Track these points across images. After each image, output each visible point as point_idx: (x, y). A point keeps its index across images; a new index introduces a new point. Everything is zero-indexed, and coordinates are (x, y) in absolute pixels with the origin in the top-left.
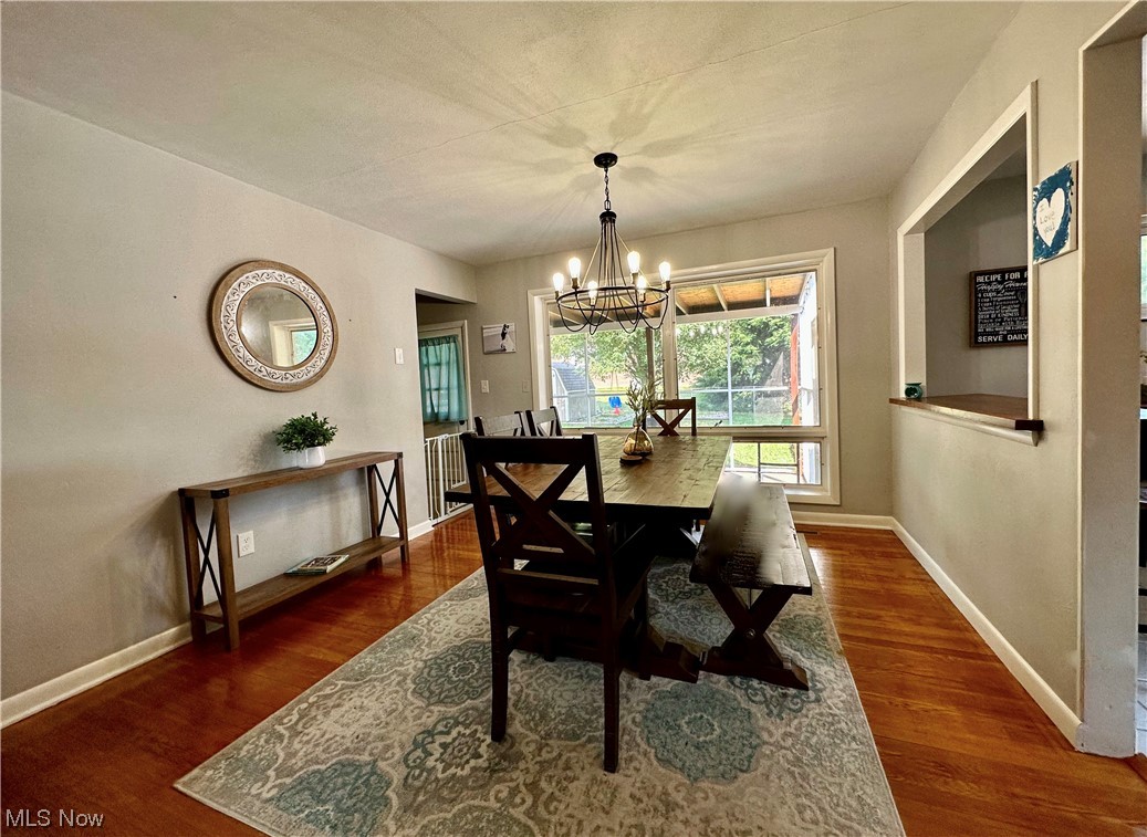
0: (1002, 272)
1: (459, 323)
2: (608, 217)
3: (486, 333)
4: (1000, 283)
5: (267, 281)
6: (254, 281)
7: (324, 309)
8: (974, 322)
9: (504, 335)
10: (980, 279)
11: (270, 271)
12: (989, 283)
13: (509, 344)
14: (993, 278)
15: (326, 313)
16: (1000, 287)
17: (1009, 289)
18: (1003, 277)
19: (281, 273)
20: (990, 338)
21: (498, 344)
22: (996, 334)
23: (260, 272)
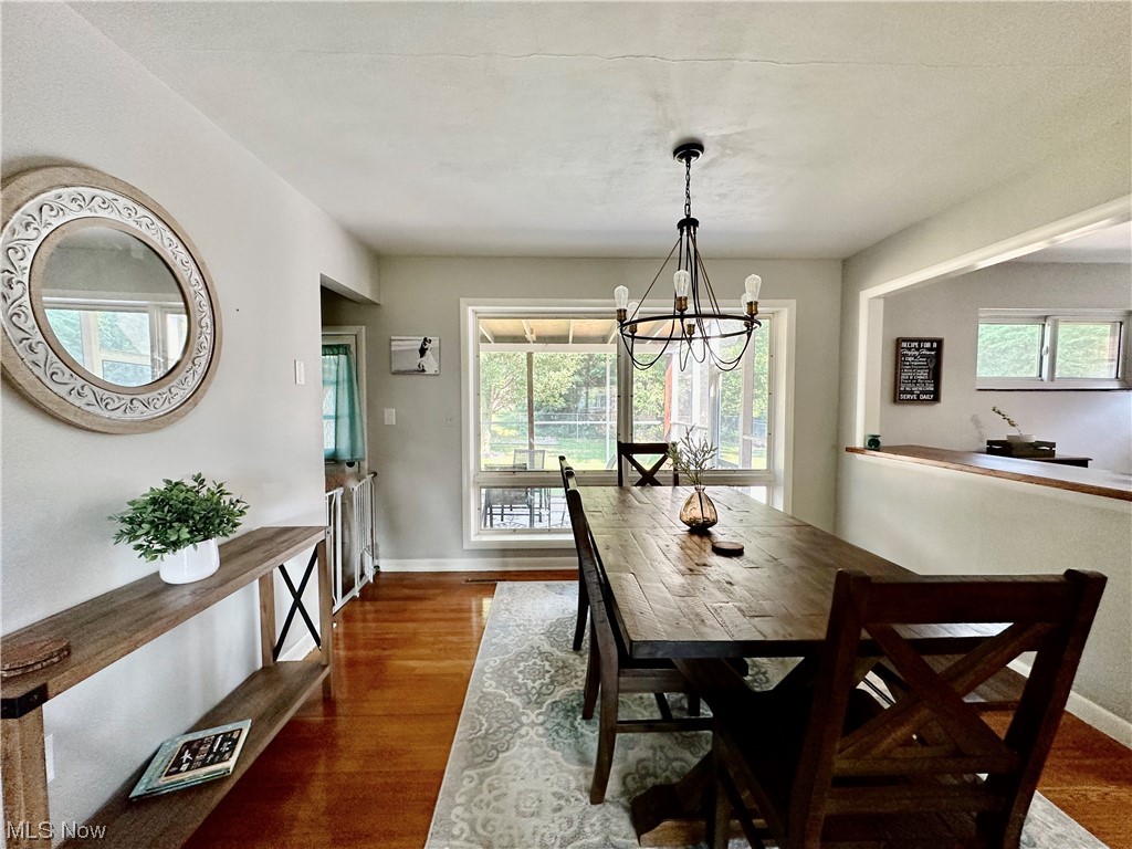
0: (920, 341)
1: (351, 330)
2: (689, 224)
3: (395, 346)
4: (917, 350)
5: (101, 213)
6: (74, 206)
7: (201, 285)
8: (897, 382)
9: (423, 352)
10: (904, 345)
11: (109, 195)
12: (910, 349)
13: (430, 363)
14: (913, 345)
15: (203, 292)
16: (917, 353)
17: (922, 356)
18: (919, 345)
19: (130, 204)
20: (909, 396)
21: (414, 361)
22: (912, 393)
23: (88, 192)
